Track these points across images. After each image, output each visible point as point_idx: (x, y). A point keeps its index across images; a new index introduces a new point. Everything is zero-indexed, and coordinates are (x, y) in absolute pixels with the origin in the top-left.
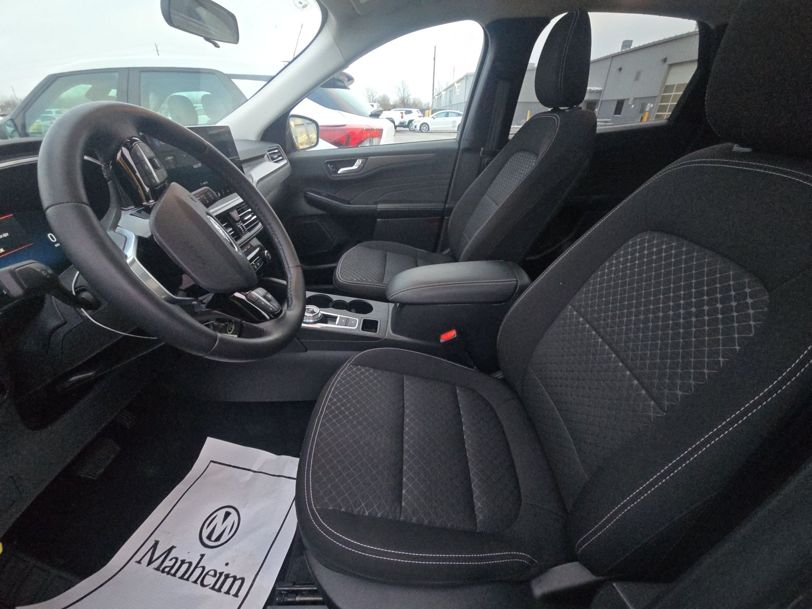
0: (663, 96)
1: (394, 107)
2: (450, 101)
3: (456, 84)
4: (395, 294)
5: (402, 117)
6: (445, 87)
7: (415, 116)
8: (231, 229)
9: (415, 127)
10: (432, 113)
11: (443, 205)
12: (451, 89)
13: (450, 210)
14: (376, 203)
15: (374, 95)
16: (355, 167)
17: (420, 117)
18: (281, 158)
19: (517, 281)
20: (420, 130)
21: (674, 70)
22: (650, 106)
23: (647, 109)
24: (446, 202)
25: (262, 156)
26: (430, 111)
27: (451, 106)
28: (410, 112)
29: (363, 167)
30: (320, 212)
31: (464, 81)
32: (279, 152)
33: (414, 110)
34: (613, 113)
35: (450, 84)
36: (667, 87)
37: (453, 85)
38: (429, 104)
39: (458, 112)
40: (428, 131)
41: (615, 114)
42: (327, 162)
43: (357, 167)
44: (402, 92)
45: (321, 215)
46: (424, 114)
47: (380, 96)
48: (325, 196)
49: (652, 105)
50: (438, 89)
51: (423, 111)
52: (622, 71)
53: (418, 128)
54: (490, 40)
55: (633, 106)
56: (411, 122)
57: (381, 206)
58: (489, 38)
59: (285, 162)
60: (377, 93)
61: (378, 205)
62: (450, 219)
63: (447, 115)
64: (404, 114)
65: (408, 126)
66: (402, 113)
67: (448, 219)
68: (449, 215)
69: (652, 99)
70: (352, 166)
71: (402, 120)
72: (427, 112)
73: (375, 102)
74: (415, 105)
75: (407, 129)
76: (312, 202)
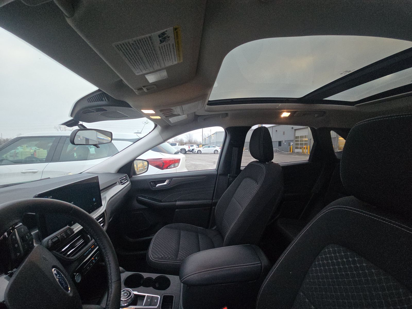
0: (296, 140)
1: (186, 144)
2: (210, 141)
3: (212, 135)
4: (186, 278)
5: (189, 148)
6: (207, 136)
7: (195, 147)
8: (82, 240)
9: (195, 152)
10: (202, 146)
11: (211, 201)
12: (210, 137)
13: (215, 204)
14: (176, 201)
15: (177, 139)
16: (165, 183)
17: (197, 148)
18: (126, 181)
19: (261, 263)
20: (197, 153)
21: (297, 131)
22: (292, 143)
23: (291, 145)
24: (212, 199)
25: (116, 183)
26: (202, 145)
27: (210, 143)
28: (193, 146)
29: (170, 183)
30: (143, 207)
31: (215, 134)
32: (126, 178)
33: (195, 145)
34: (278, 146)
35: (209, 135)
36: (296, 137)
37: (211, 136)
38: (201, 142)
39: (214, 146)
40: (201, 153)
41: (279, 146)
42: (150, 182)
43: (166, 183)
44: (189, 138)
45: (145, 209)
46: (199, 146)
47: (179, 139)
48: (148, 199)
49: (293, 143)
50: (204, 136)
51: (198, 145)
52: (277, 131)
53: (196, 152)
54: (227, 133)
55: (285, 143)
56: (193, 150)
57: (178, 203)
58: (227, 132)
59: (128, 182)
60: (178, 138)
61: (176, 202)
62: (216, 208)
63: (209, 147)
64: (190, 147)
65: (192, 151)
66: (189, 146)
67: (214, 209)
68: (215, 206)
69: (292, 141)
70: (164, 182)
71: (189, 149)
72: (200, 146)
73: (177, 142)
74: (195, 143)
75: (192, 152)
76: (140, 202)
